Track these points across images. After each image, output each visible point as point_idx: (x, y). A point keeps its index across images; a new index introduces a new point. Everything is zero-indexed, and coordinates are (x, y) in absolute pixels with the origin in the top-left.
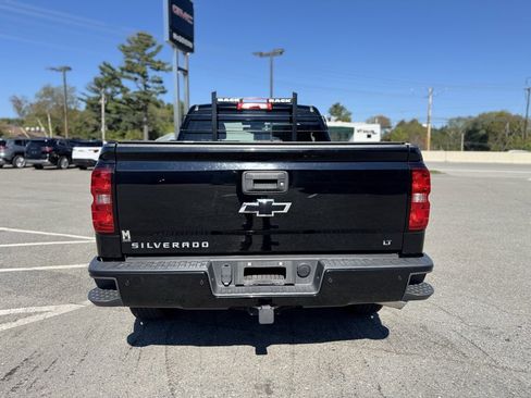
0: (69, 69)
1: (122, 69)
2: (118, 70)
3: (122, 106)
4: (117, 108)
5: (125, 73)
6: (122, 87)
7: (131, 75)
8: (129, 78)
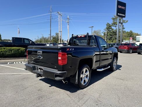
0: (93, 27)
1: (112, 24)
2: (111, 24)
3: (111, 34)
4: (110, 34)
5: (113, 25)
6: (112, 29)
7: (114, 25)
8: (114, 26)
